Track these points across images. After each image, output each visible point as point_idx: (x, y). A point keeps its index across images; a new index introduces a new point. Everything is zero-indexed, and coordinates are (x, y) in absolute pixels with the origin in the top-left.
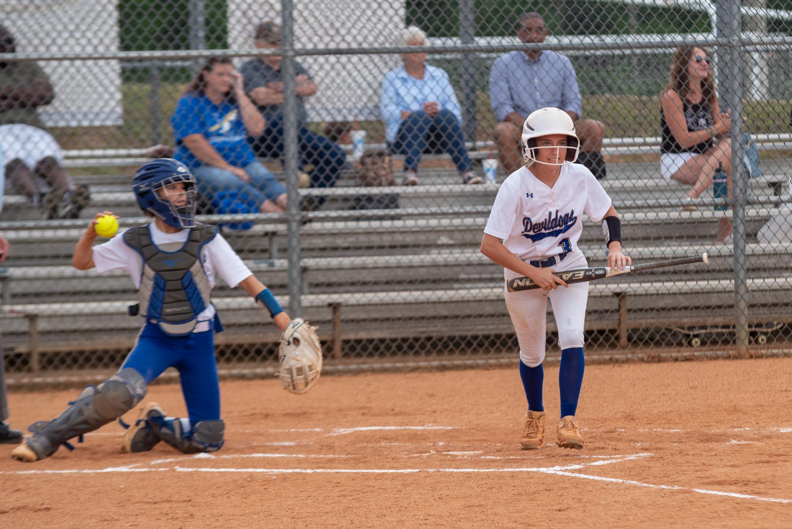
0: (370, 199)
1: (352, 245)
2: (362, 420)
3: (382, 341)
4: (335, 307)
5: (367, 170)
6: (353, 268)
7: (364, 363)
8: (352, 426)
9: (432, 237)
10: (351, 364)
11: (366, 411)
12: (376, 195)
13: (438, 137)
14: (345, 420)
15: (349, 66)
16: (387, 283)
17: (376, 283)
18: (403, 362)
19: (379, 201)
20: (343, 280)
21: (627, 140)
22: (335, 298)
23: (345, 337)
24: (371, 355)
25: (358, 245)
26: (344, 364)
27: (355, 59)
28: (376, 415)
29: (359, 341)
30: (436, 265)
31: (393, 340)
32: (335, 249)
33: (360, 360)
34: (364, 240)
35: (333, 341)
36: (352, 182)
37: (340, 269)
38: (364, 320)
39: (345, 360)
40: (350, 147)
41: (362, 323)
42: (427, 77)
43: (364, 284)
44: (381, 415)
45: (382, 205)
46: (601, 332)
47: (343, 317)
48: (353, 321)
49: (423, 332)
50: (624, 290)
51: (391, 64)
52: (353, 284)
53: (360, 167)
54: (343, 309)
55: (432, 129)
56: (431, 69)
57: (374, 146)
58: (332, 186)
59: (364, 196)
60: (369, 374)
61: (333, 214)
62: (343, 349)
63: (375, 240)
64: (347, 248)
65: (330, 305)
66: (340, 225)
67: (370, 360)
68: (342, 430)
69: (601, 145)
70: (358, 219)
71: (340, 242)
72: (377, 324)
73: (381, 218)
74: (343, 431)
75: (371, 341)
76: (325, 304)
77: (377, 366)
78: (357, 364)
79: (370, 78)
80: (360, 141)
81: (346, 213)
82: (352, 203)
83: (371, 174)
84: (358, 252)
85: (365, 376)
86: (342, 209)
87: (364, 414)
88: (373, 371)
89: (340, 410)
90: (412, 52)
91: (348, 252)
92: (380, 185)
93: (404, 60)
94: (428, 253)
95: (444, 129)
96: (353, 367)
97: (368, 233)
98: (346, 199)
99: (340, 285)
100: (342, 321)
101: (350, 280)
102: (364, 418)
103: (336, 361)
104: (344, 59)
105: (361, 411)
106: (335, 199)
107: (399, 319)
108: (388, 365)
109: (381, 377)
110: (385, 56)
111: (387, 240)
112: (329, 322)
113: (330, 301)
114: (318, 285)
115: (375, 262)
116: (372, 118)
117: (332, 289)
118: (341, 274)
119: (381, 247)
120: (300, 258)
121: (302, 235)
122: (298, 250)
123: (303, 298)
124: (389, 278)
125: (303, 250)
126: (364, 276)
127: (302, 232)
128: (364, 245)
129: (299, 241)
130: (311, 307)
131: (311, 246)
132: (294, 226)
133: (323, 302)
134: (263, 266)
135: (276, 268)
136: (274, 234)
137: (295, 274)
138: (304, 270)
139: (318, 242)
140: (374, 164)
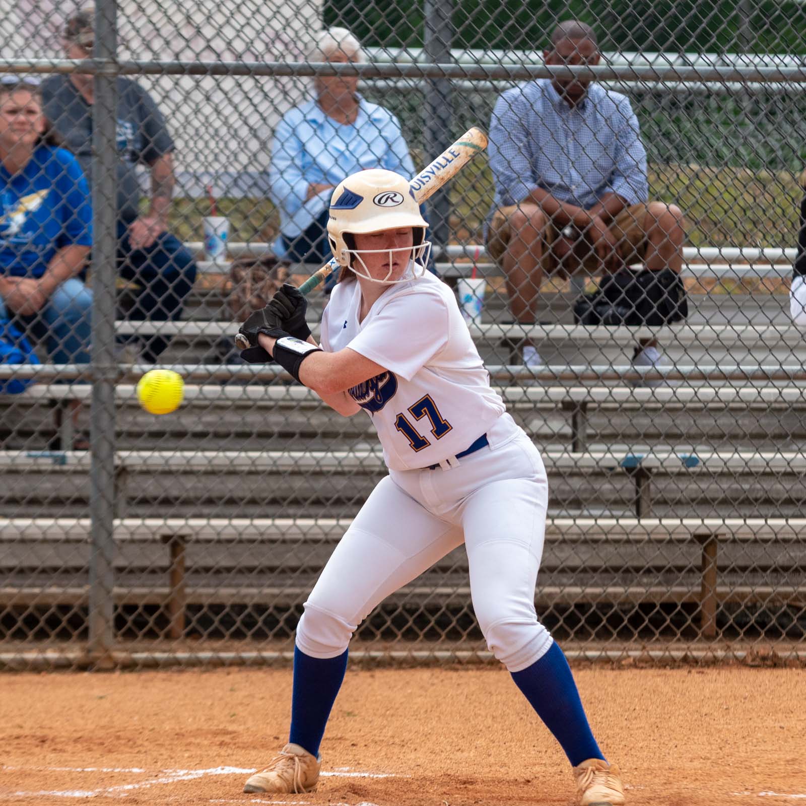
1: (211, 429)
2: (219, 755)
3: (260, 608)
4: (175, 543)
6: (212, 473)
7: (227, 649)
8: (200, 764)
10: (202, 648)
11: (227, 739)
14: (186, 755)
15: (218, 97)
16: (274, 502)
17: (253, 502)
20: (192, 494)
21: (730, 251)
22: (176, 524)
23: (189, 600)
24: (238, 635)
25: (222, 430)
26: (191, 650)
27: (228, 83)
28: (245, 747)
29: (217, 608)
32: (180, 435)
33: (218, 644)
34: (233, 420)
35: (169, 608)
36: (217, 312)
37: (188, 472)
38: (229, 570)
39: (190, 642)
41: (225, 575)
42: (360, 122)
43: (231, 501)
44: (254, 748)
46: (668, 607)
47: (188, 563)
48: (207, 570)
50: (713, 530)
51: (294, 94)
52: (210, 502)
54: (189, 548)
56: (370, 107)
57: (259, 247)
58: (177, 318)
60: (235, 669)
62: (188, 622)
63: (254, 420)
65: (166, 539)
67: (236, 644)
68: (182, 772)
69: (680, 259)
70: (223, 381)
72: (252, 577)
74: (182, 774)
75: (239, 608)
76: (158, 536)
77: (249, 654)
78: (214, 650)
79: (254, 120)
81: (201, 369)
84: (223, 443)
85: (228, 673)
86: (196, 361)
87: (222, 744)
88: (241, 663)
89: (179, 735)
90: (335, 73)
91: (203, 442)
93: (319, 87)
94: (351, 450)
96: (205, 655)
97: (241, 407)
98: (203, 343)
99: (187, 502)
100: (187, 569)
101: (205, 495)
102: (223, 753)
103: (174, 644)
104: (208, 82)
105: (219, 739)
106: (182, 343)
107: (294, 570)
108: (269, 653)
109: (258, 676)
110: (285, 80)
111: (276, 421)
112: (164, 570)
113: (167, 532)
114: (144, 501)
115: (254, 462)
116: (256, 194)
117: (172, 510)
118: (189, 483)
119: (265, 435)
120: (114, 449)
121: (118, 407)
122: (111, 437)
123: (117, 522)
124: (278, 494)
125: (119, 435)
126: (232, 487)
127: (120, 402)
128: (234, 429)
129: (112, 418)
130: (132, 542)
131: (135, 429)
132: (105, 388)
133: (154, 533)
134: (45, 461)
135: (68, 467)
136: (68, 403)
137: (105, 480)
138: (121, 472)
139: (150, 422)
140: (256, 279)
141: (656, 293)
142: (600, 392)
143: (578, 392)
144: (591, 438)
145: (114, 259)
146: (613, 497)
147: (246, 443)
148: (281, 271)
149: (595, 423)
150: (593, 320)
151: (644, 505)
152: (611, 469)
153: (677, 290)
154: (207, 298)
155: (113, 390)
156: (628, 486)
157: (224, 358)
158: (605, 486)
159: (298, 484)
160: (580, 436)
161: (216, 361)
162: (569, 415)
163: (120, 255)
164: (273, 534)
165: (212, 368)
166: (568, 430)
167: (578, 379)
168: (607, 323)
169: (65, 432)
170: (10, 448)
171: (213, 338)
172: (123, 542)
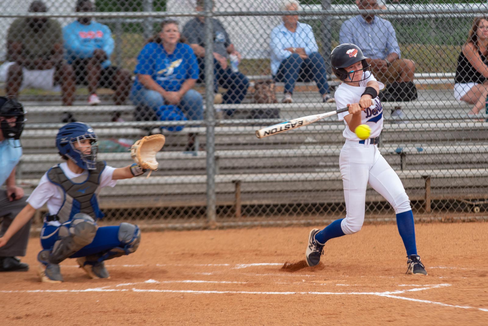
0: (261, 111)
1: (249, 142)
2: (256, 259)
3: (268, 206)
4: (237, 183)
5: (259, 92)
6: (249, 157)
7: (256, 221)
8: (249, 262)
9: (302, 137)
10: (247, 221)
11: (258, 252)
12: (265, 109)
13: (307, 71)
14: (244, 259)
15: (248, 23)
16: (272, 167)
17: (264, 167)
18: (282, 220)
19: (267, 113)
20: (242, 165)
21: (432, 75)
22: (237, 177)
23: (243, 203)
24: (260, 215)
26: (243, 221)
27: (252, 18)
28: (265, 255)
29: (252, 206)
30: (304, 156)
31: (276, 206)
32: (238, 144)
33: (253, 219)
35: (235, 206)
36: (249, 100)
37: (241, 158)
38: (256, 192)
39: (243, 218)
41: (254, 194)
42: (298, 30)
43: (257, 168)
44: (268, 256)
45: (269, 116)
47: (242, 190)
48: (248, 192)
49: (295, 201)
50: (429, 174)
51: (276, 22)
52: (249, 168)
53: (254, 90)
54: (242, 185)
55: (303, 66)
56: (302, 25)
57: (264, 77)
59: (257, 109)
60: (259, 228)
61: (237, 121)
62: (242, 211)
64: (246, 144)
65: (233, 182)
66: (241, 129)
67: (259, 219)
68: (243, 265)
69: (413, 78)
71: (241, 140)
72: (265, 195)
73: (268, 125)
75: (260, 206)
76: (231, 180)
77: (264, 223)
78: (251, 221)
79: (261, 31)
81: (245, 121)
82: (249, 114)
83: (262, 96)
84: (253, 147)
85: (257, 229)
86: (243, 118)
87: (256, 255)
88: (262, 226)
89: (241, 252)
91: (246, 147)
92: (267, 102)
94: (299, 148)
95: (311, 66)
96: (248, 223)
98: (245, 111)
99: (241, 168)
100: (242, 192)
101: (247, 166)
103: (237, 219)
104: (245, 19)
105: (255, 253)
106: (238, 112)
107: (279, 192)
108: (271, 222)
109: (267, 230)
110: (272, 17)
112: (233, 193)
113: (234, 179)
114: (226, 168)
115: (264, 154)
116: (263, 58)
117: (235, 172)
118: (241, 161)
119: (268, 144)
120: (214, 150)
121: (216, 135)
122: (213, 145)
123: (216, 176)
124: (273, 165)
125: (216, 145)
126: (257, 162)
127: (216, 133)
129: (214, 139)
130: (221, 183)
131: (222, 143)
132: (211, 129)
133: (229, 179)
134: (190, 155)
135: (198, 157)
136: (197, 134)
137: (211, 161)
138: (217, 158)
139: (227, 140)
140: (263, 88)
141: (407, 90)
142: (387, 126)
144: (384, 142)
146: (393, 163)
147: (261, 147)
148: (272, 85)
149: (385, 137)
151: (404, 166)
152: (392, 153)
153: (414, 89)
155: (213, 129)
156: (398, 159)
159: (280, 160)
161: (250, 118)
164: (272, 179)
165: (249, 121)
169: (197, 145)
170: (177, 151)
171: (249, 109)
172: (218, 183)
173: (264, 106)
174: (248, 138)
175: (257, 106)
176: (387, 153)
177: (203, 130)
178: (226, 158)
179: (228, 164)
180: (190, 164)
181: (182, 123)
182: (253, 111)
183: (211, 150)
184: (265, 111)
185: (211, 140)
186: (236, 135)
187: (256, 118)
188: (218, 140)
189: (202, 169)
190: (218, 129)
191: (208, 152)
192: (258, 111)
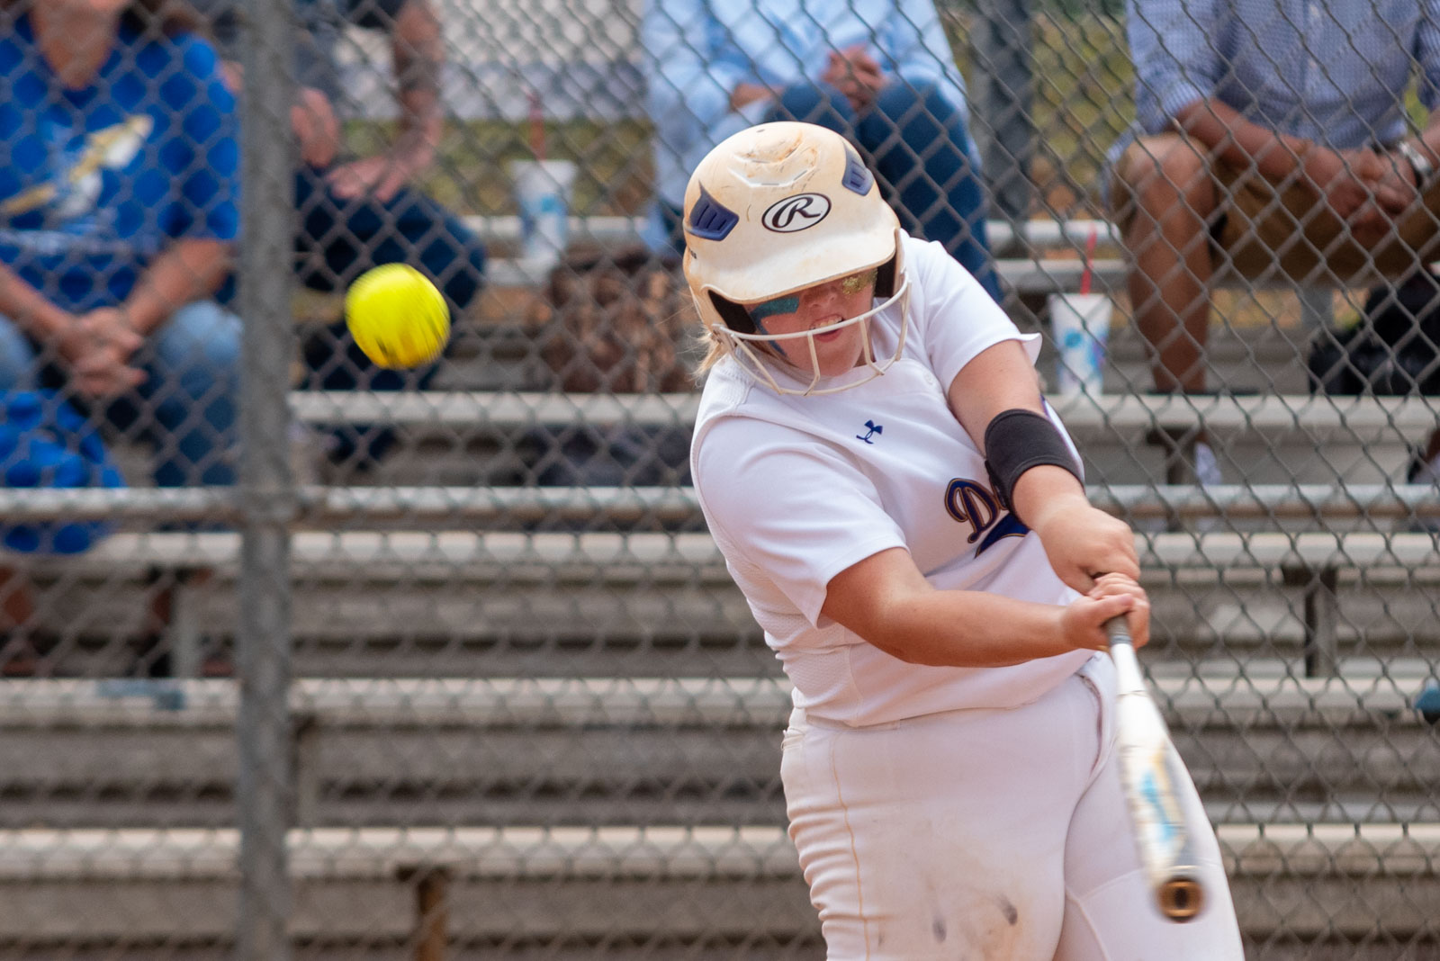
0: (581, 442)
1: (504, 631)
4: (424, 884)
6: (504, 727)
12: (604, 429)
16: (644, 790)
17: (596, 791)
19: (618, 454)
20: (462, 774)
22: (426, 843)
25: (529, 632)
32: (434, 644)
34: (551, 609)
36: (514, 373)
37: (453, 727)
38: (543, 942)
40: (508, 226)
41: (532, 954)
43: (549, 790)
45: (632, 472)
47: (455, 925)
48: (495, 941)
52: (501, 791)
53: (545, 312)
54: (456, 894)
57: (609, 227)
59: (557, 429)
61: (430, 498)
63: (598, 611)
64: (481, 645)
65: (404, 874)
66: (458, 545)
70: (531, 523)
71: (454, 616)
73: (624, 524)
76: (388, 867)
80: (548, 206)
81: (483, 499)
84: (529, 660)
86: (470, 481)
91: (486, 661)
97: (570, 583)
98: (484, 441)
99: (450, 792)
100: (452, 941)
101: (491, 776)
106: (436, 441)
107: (686, 941)
111: (646, 613)
112: (400, 942)
113: (406, 858)
114: (356, 792)
115: (597, 703)
116: (602, 110)
117: (417, 810)
118: (455, 749)
119: (621, 644)
120: (288, 676)
121: (298, 584)
122: (281, 646)
123: (295, 838)
124: (652, 774)
125: (299, 644)
126: (549, 758)
127: (299, 571)
128: (552, 631)
129: (285, 607)
130: (330, 880)
131: (339, 631)
132: (268, 541)
133: (379, 860)
134: (137, 702)
135: (187, 716)
136: (187, 574)
137: (268, 743)
138: (307, 726)
139: (369, 615)
140: (602, 299)
142: (1364, 545)
143: (1316, 547)
144: (1347, 647)
145: (287, 256)
146: (1394, 776)
147: (579, 660)
149: (1353, 615)
150: (1349, 386)
152: (1391, 715)
154: (496, 341)
155: (285, 544)
156: (1427, 752)
157: (531, 474)
158: (1379, 754)
159: (696, 751)
160: (1322, 641)
161: (515, 480)
162: (1297, 597)
163: (300, 246)
164: (641, 860)
165: (506, 496)
166: (1295, 629)
167: (1316, 516)
168: (1380, 391)
169: (184, 640)
170: (58, 674)
171: (508, 428)
172: (310, 882)
173: (602, 410)
174: (501, 607)
175: (556, 409)
176: (1359, 716)
177: (220, 547)
178: (361, 728)
179: (372, 761)
180: (140, 762)
181: (94, 499)
182: (533, 442)
183: (267, 676)
184: (604, 443)
185: (268, 611)
186: (429, 586)
187: (548, 479)
188: (314, 617)
189: (214, 792)
190: (311, 545)
191: (248, 691)
192: (565, 436)
